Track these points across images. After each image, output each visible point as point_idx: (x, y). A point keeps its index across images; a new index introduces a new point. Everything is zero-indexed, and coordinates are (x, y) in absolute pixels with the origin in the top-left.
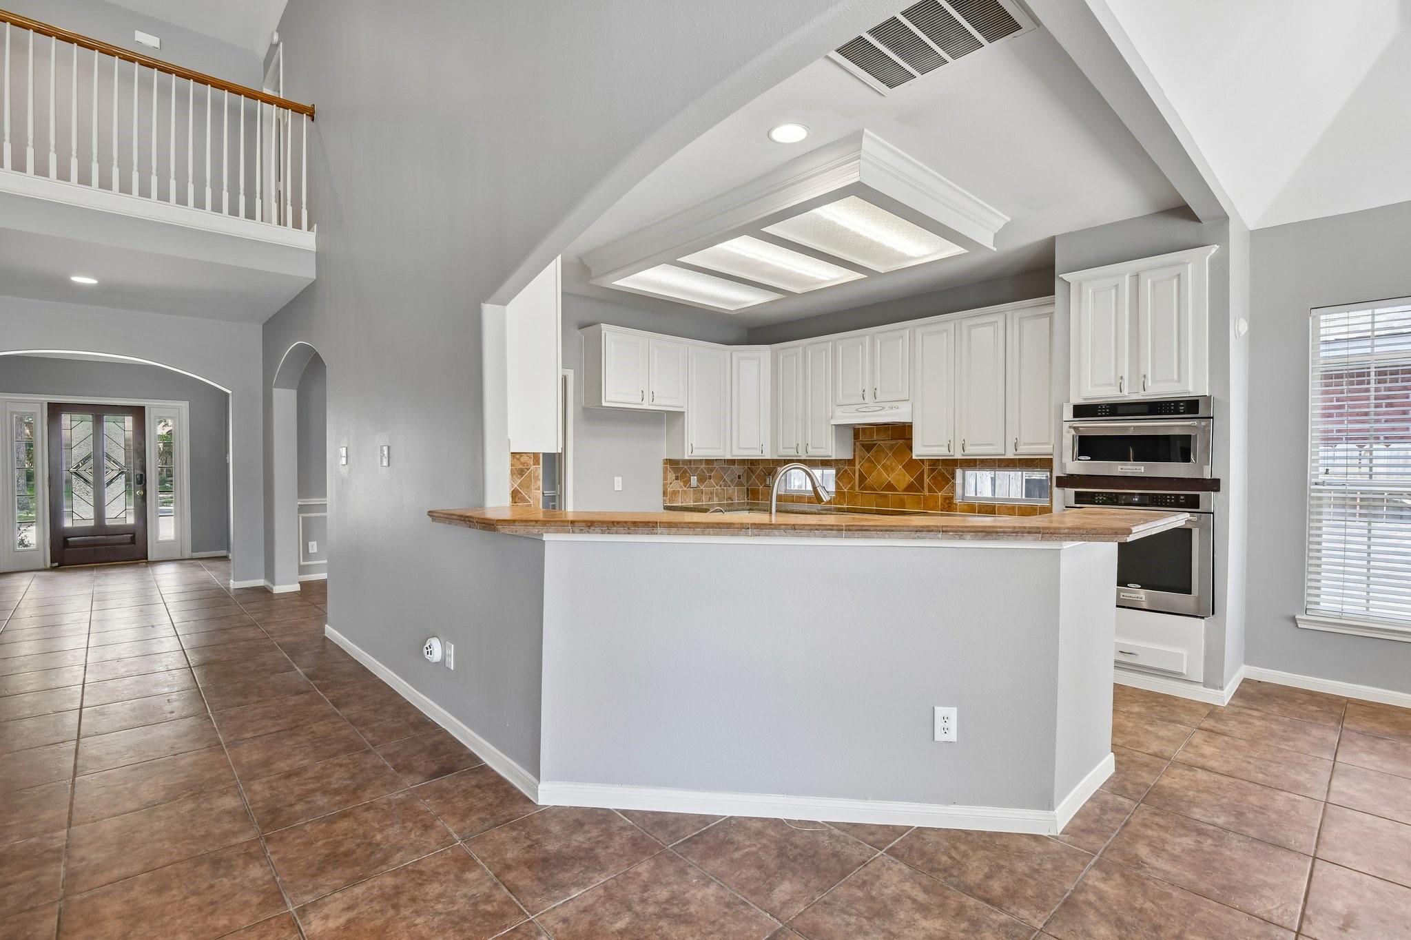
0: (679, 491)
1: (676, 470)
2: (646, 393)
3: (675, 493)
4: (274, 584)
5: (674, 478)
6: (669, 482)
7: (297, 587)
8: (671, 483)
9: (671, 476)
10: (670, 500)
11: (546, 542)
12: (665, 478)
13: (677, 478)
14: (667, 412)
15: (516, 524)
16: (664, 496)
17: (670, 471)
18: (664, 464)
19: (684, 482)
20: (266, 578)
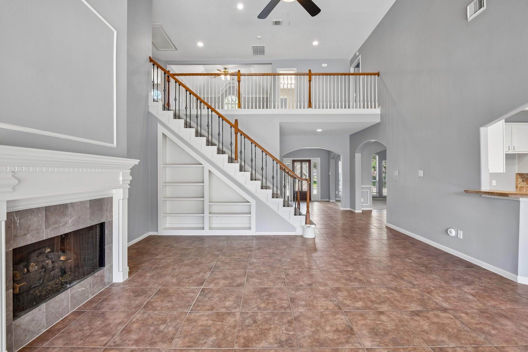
0: (524, 187)
1: (522, 178)
2: (510, 147)
3: (522, 187)
4: (355, 210)
5: (522, 181)
6: (519, 182)
7: (361, 211)
8: (520, 183)
9: (520, 180)
10: (519, 190)
11: (521, 201)
12: (517, 181)
13: (523, 181)
14: (518, 154)
15: (517, 195)
16: (516, 189)
17: (519, 178)
18: (516, 175)
19: (527, 183)
20: (350, 208)
